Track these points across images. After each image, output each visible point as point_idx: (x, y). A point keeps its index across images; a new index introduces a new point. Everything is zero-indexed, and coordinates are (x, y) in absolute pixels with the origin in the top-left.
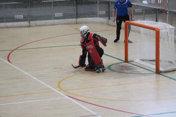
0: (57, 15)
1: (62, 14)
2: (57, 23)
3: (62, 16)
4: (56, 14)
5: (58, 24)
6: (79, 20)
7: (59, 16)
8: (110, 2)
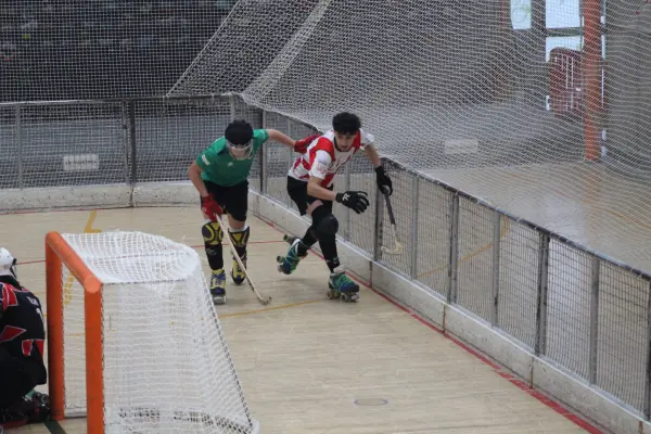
0: (71, 161)
1: (94, 157)
2: (36, 204)
3: (95, 167)
4: (66, 158)
5: (42, 209)
6: (143, 189)
7: (84, 167)
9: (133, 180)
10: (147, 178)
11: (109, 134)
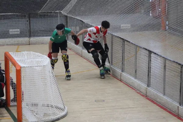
2: (1, 44)
3: (19, 33)
6: (33, 39)
7: (15, 33)
8: (68, 17)
9: (30, 36)
10: (34, 36)
11: (23, 23)
